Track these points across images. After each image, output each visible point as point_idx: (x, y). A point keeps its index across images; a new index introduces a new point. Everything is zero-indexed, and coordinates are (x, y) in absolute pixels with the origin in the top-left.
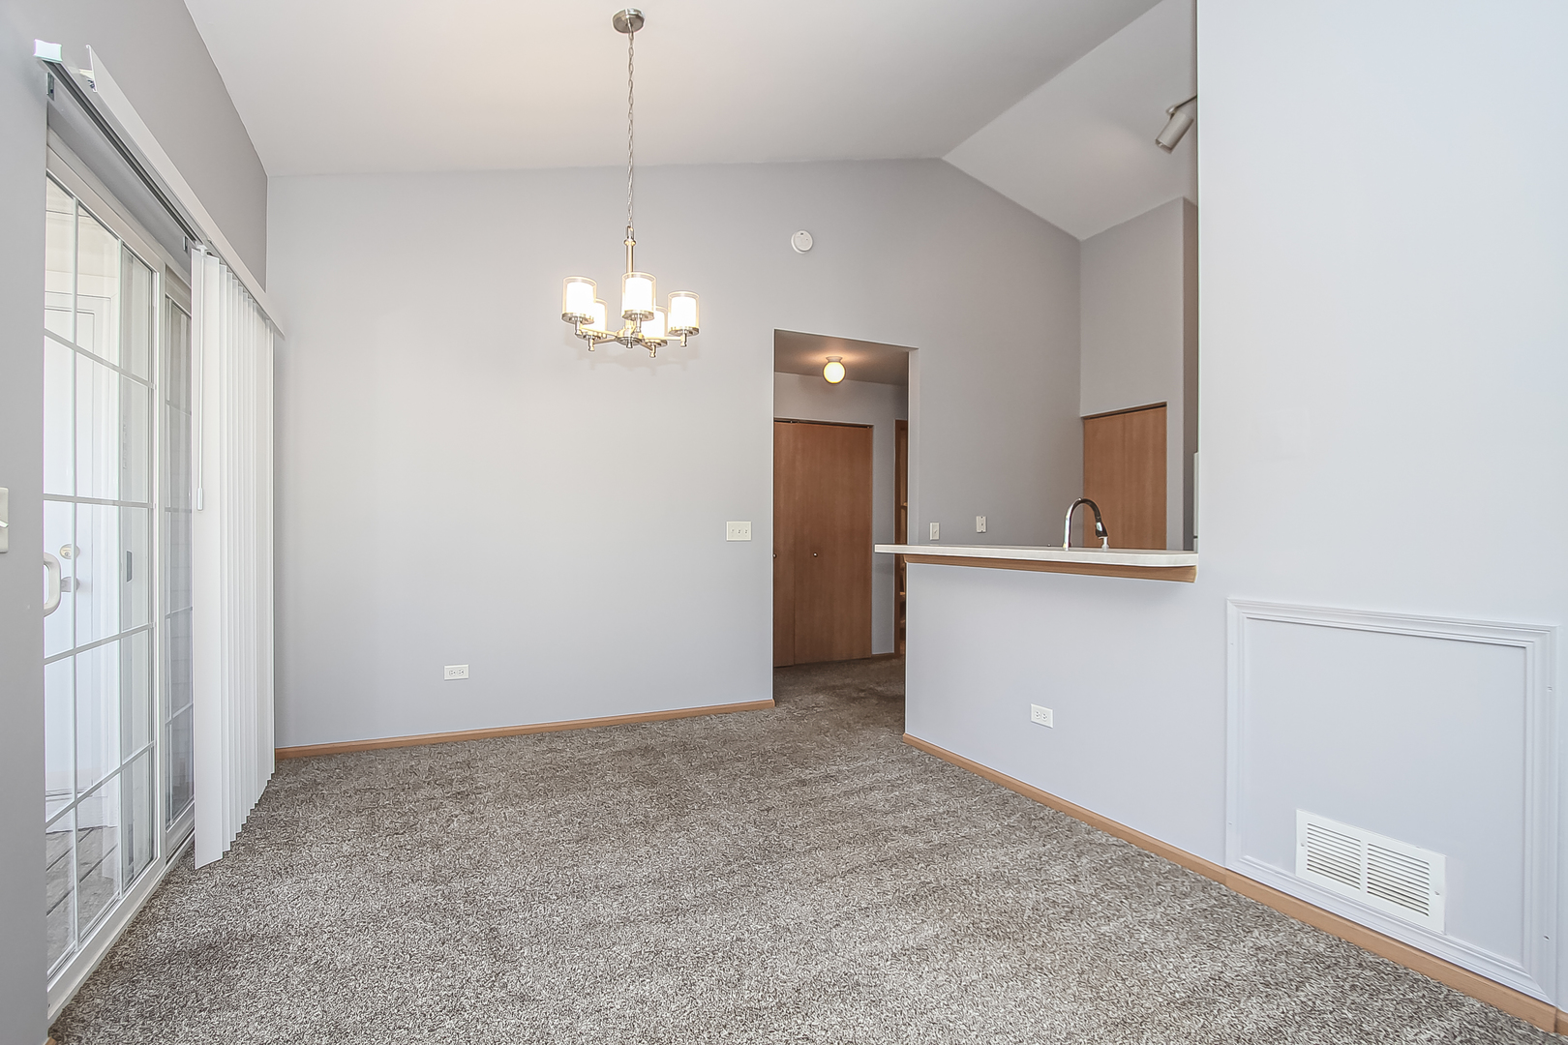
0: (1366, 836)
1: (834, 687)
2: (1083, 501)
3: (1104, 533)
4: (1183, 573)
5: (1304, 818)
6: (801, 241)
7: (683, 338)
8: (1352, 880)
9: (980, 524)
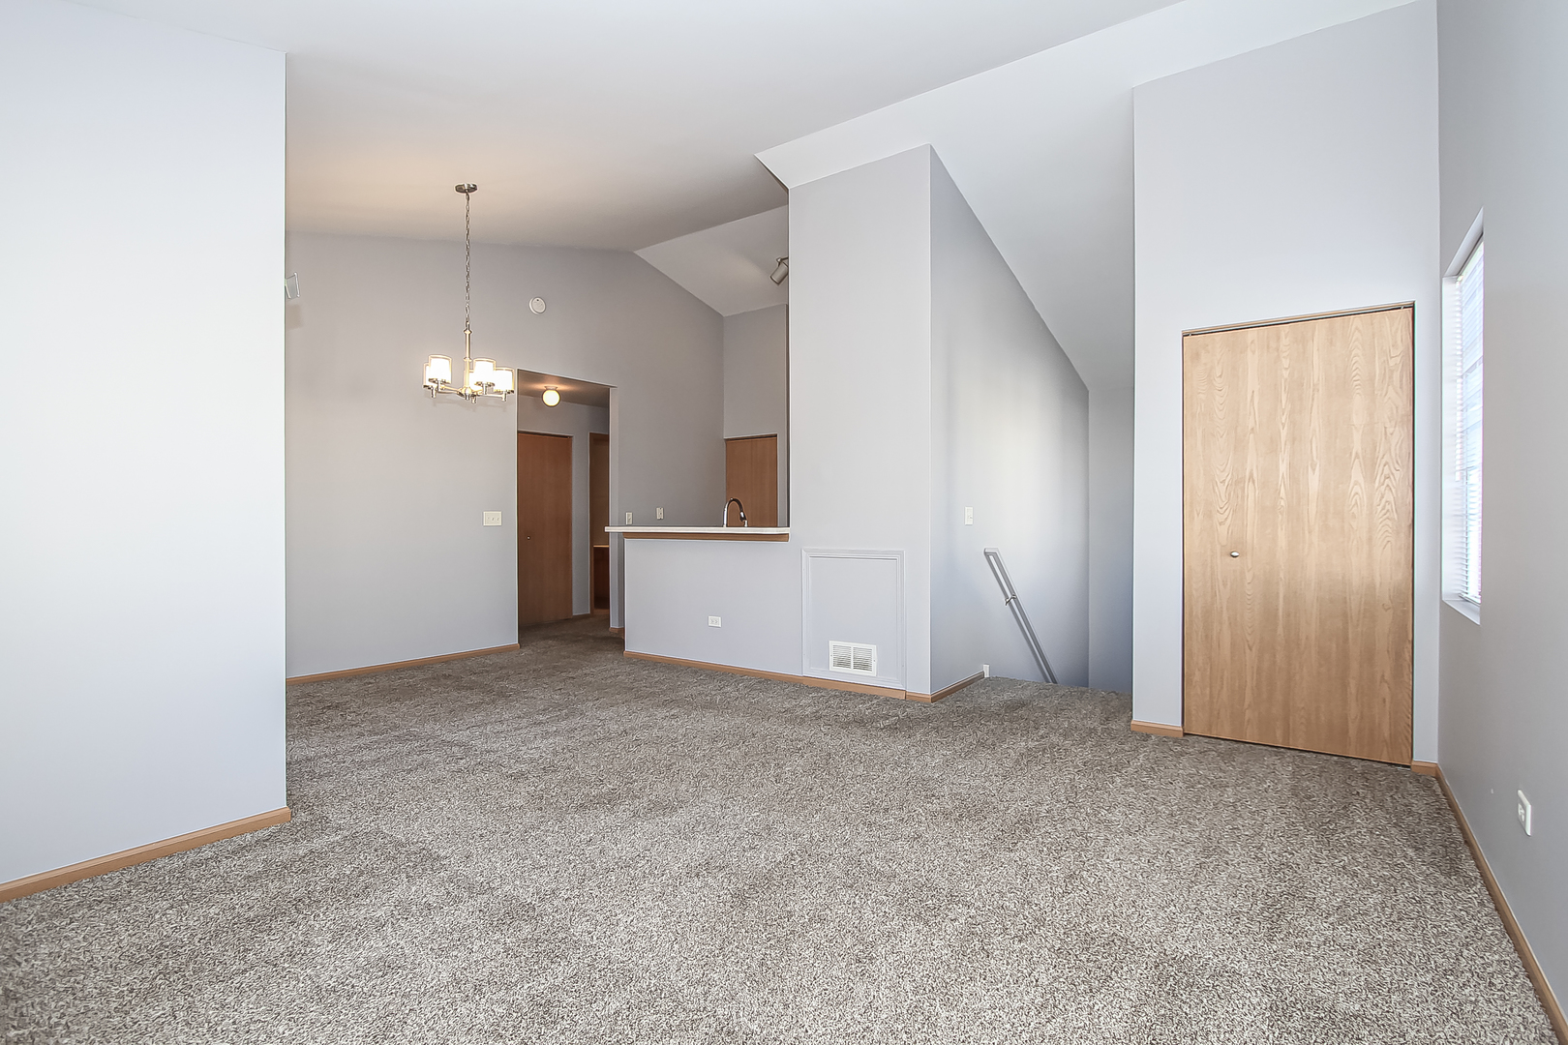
0: (853, 645)
1: (556, 637)
2: (734, 500)
3: (745, 518)
4: (783, 537)
5: (832, 643)
6: (536, 306)
7: (503, 396)
8: (847, 665)
9: (660, 514)
